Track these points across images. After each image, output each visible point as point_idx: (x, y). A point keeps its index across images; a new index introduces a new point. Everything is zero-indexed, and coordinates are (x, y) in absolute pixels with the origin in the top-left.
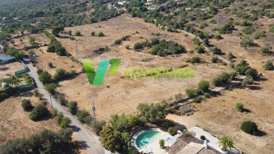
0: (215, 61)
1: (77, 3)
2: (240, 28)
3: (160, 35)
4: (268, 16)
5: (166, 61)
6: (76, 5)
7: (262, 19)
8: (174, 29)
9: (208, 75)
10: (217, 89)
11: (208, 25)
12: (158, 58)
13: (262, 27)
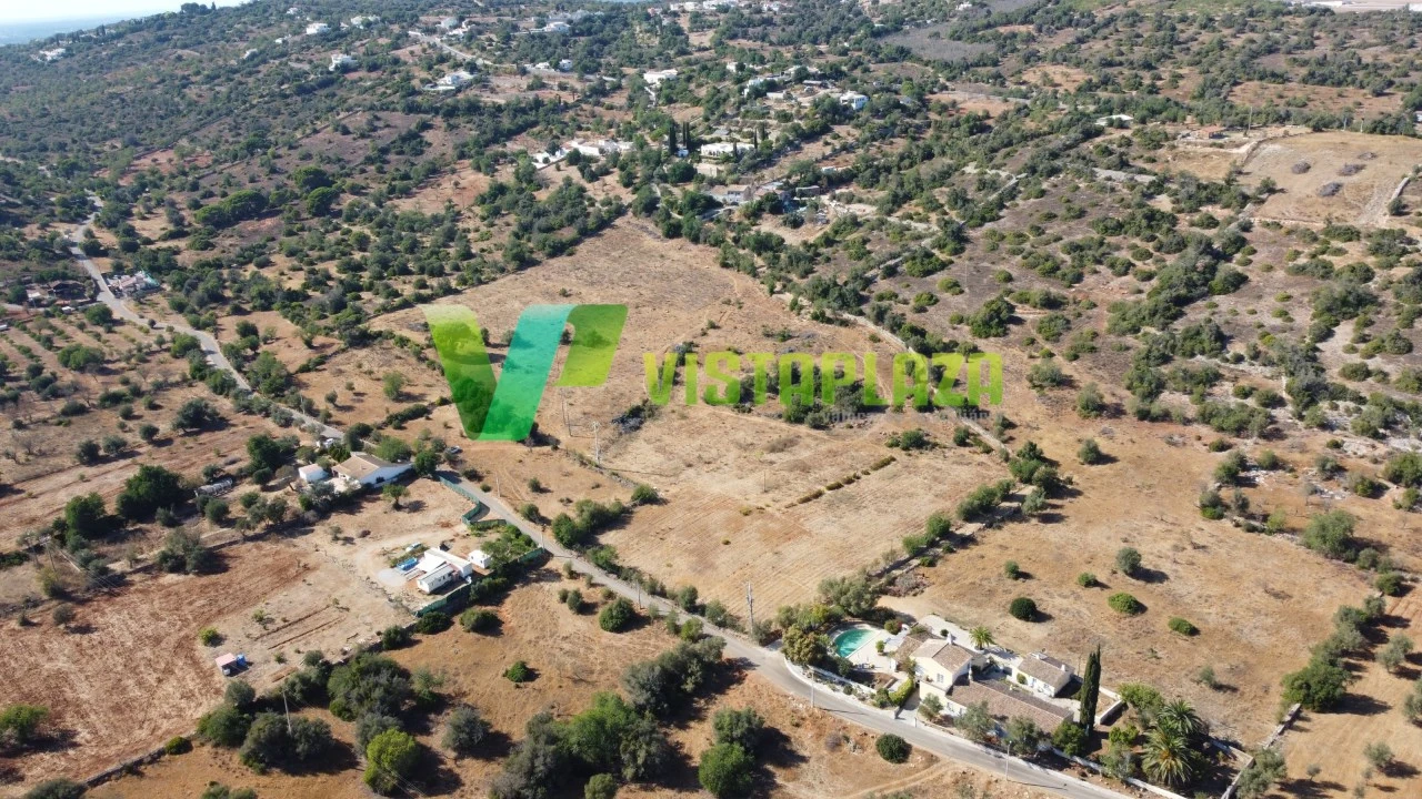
0: (963, 440)
1: (380, 132)
2: (1031, 316)
3: (790, 337)
4: (1112, 266)
5: (835, 445)
6: (381, 144)
7: (1095, 276)
8: (834, 313)
9: (945, 488)
10: (969, 529)
11: (937, 301)
12: (809, 435)
13: (1090, 312)
